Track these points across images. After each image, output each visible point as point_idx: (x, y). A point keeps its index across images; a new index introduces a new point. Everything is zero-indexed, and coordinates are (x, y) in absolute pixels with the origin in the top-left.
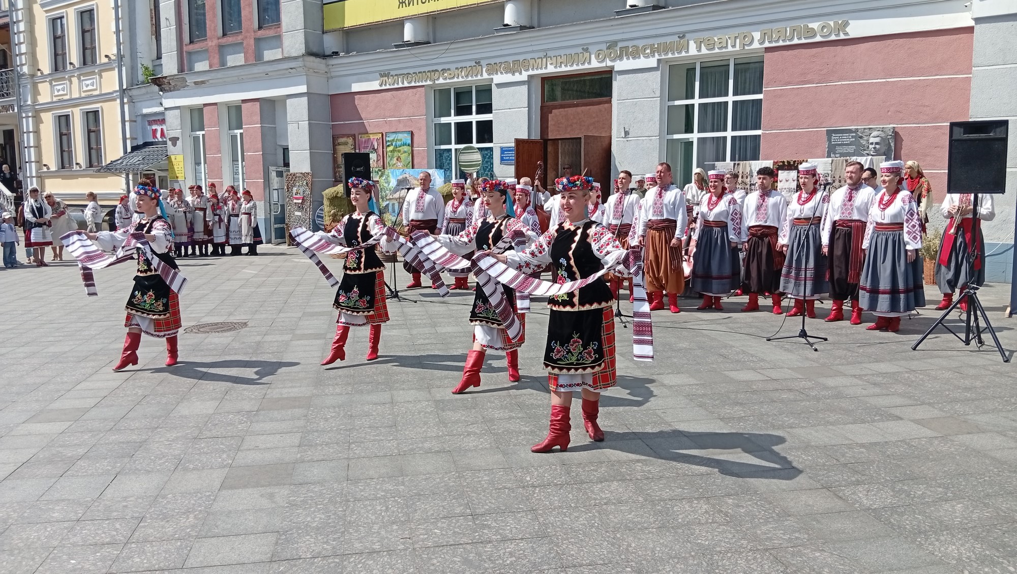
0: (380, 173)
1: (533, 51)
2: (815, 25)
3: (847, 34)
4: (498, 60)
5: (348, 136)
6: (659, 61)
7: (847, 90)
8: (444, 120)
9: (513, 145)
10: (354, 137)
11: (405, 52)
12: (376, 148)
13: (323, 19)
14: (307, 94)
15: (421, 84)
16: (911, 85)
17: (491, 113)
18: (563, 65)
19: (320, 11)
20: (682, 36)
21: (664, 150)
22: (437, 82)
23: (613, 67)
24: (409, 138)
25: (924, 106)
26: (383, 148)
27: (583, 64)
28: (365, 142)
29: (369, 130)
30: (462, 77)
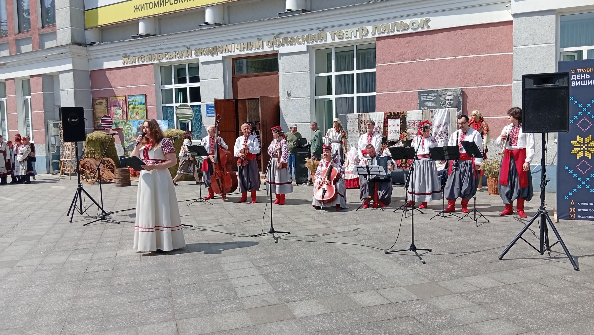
0: (124, 123)
1: (225, 41)
2: (407, 21)
3: (429, 27)
4: (203, 47)
5: (103, 98)
6: (308, 47)
7: (430, 65)
8: (167, 87)
9: (213, 103)
10: (107, 99)
11: (139, 41)
12: (121, 106)
13: (85, 20)
14: (73, 70)
15: (150, 62)
16: (472, 60)
17: (199, 82)
18: (245, 50)
19: (83, 15)
20: (322, 30)
21: (314, 106)
22: (161, 61)
23: (278, 51)
24: (144, 99)
25: (481, 74)
26: (126, 106)
27: (258, 49)
28: (114, 102)
29: (117, 94)
30: (178, 58)
